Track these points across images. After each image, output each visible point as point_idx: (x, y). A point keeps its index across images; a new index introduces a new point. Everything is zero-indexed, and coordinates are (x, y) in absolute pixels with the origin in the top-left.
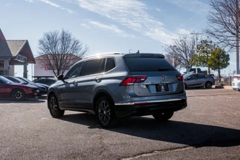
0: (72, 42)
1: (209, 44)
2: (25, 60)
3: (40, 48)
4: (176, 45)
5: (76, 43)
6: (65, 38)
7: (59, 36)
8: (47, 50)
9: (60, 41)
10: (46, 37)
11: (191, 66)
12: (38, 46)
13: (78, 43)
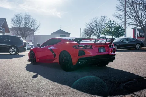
0: (31, 20)
1: (113, 23)
2: (4, 30)
3: (12, 24)
4: (91, 23)
5: (34, 21)
6: (27, 18)
7: (23, 16)
8: (16, 24)
9: (24, 19)
10: (15, 17)
11: (100, 35)
12: (11, 22)
13: (35, 21)
